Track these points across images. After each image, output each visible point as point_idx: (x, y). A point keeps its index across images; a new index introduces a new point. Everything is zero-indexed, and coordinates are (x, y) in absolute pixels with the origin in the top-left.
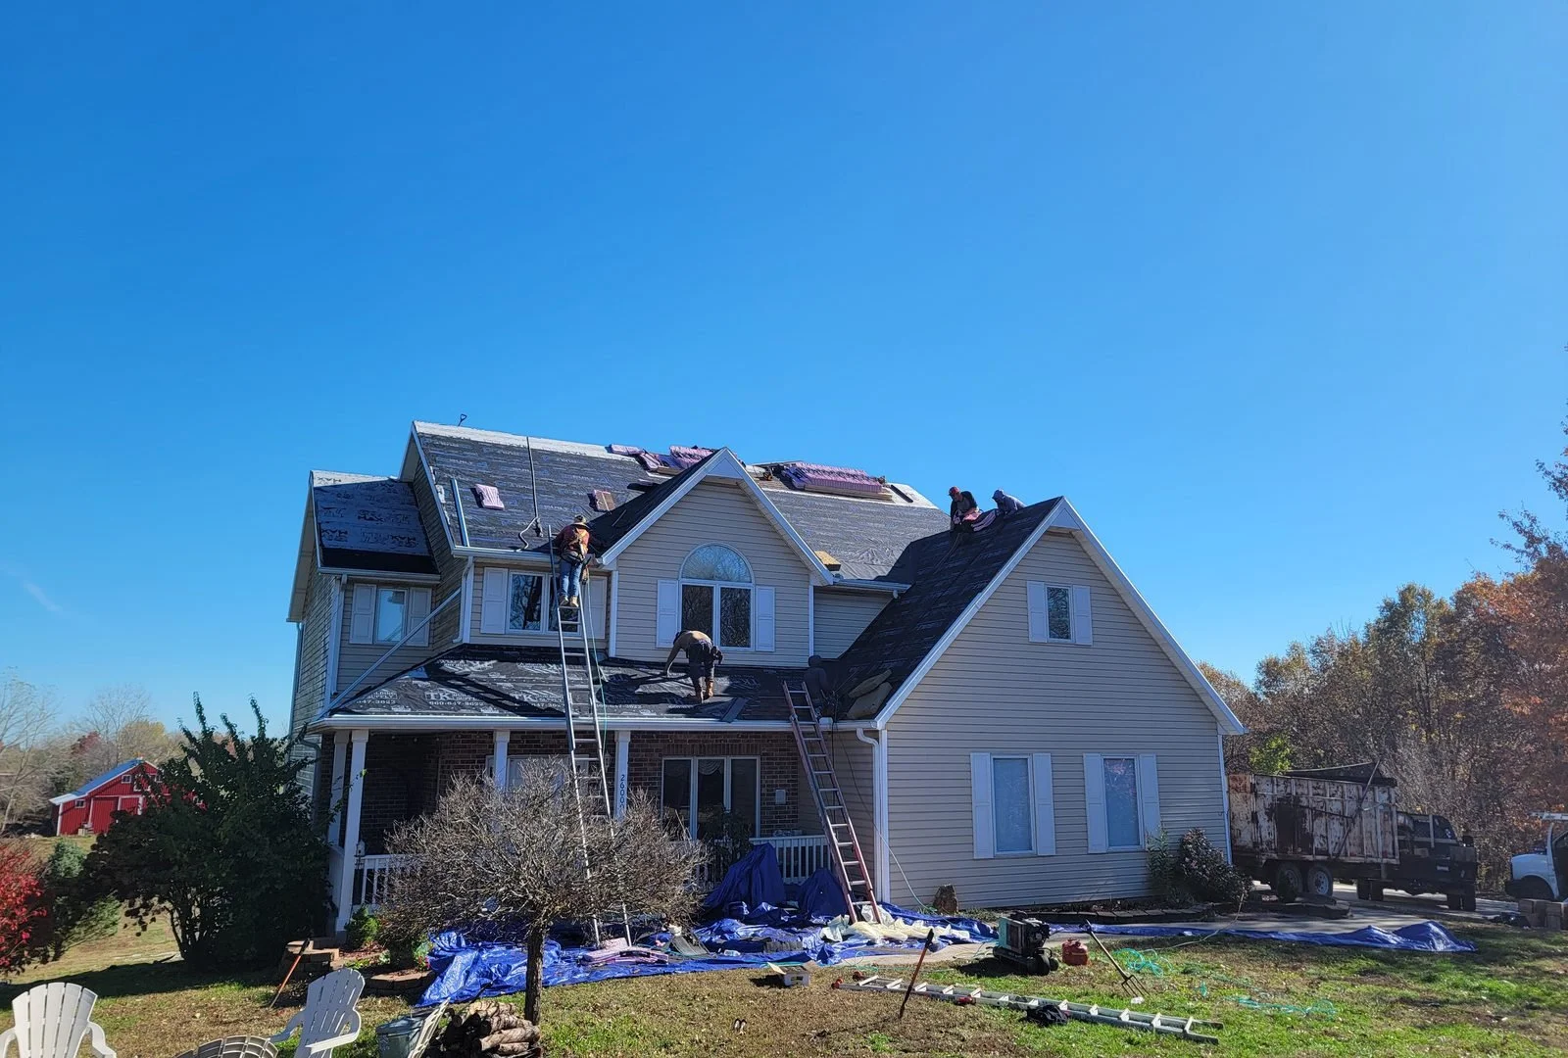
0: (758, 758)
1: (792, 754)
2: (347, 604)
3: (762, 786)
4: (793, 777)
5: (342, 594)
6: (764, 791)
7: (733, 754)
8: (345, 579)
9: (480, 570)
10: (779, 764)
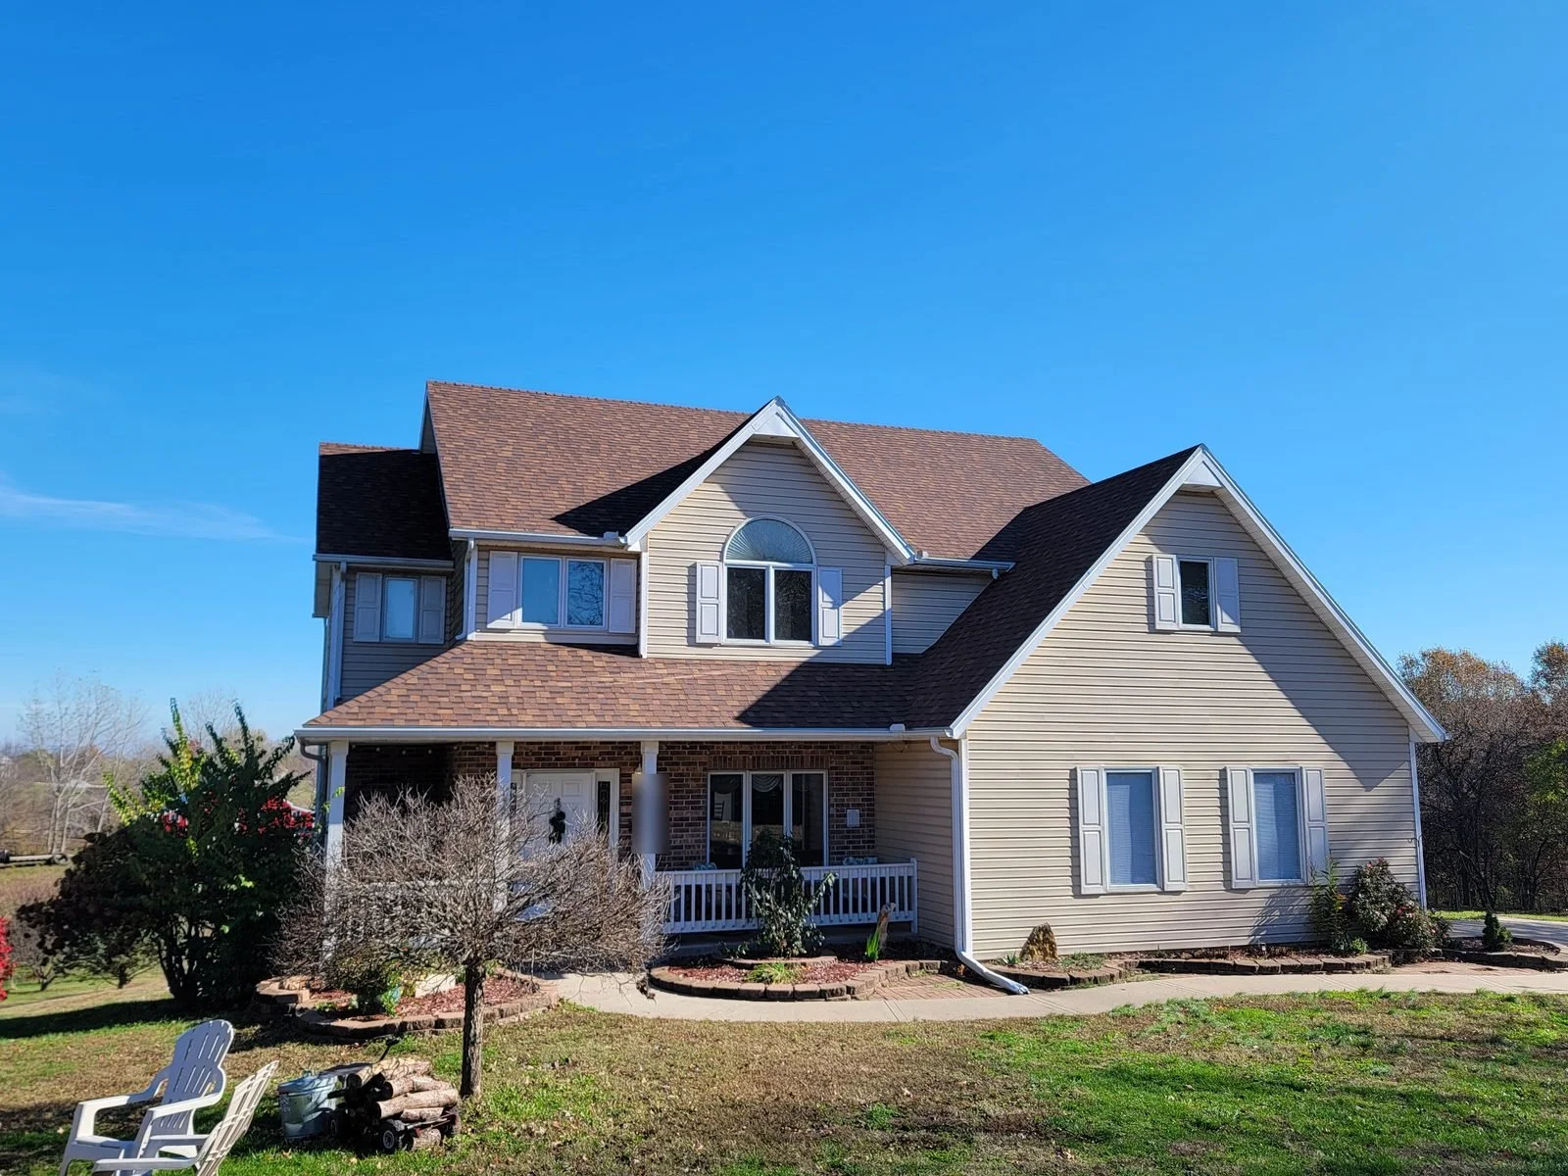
0: (824, 773)
1: (866, 768)
2: (349, 595)
3: (830, 805)
4: (868, 794)
5: (343, 585)
6: (833, 811)
7: (793, 768)
8: (343, 566)
9: (484, 555)
10: (851, 779)
